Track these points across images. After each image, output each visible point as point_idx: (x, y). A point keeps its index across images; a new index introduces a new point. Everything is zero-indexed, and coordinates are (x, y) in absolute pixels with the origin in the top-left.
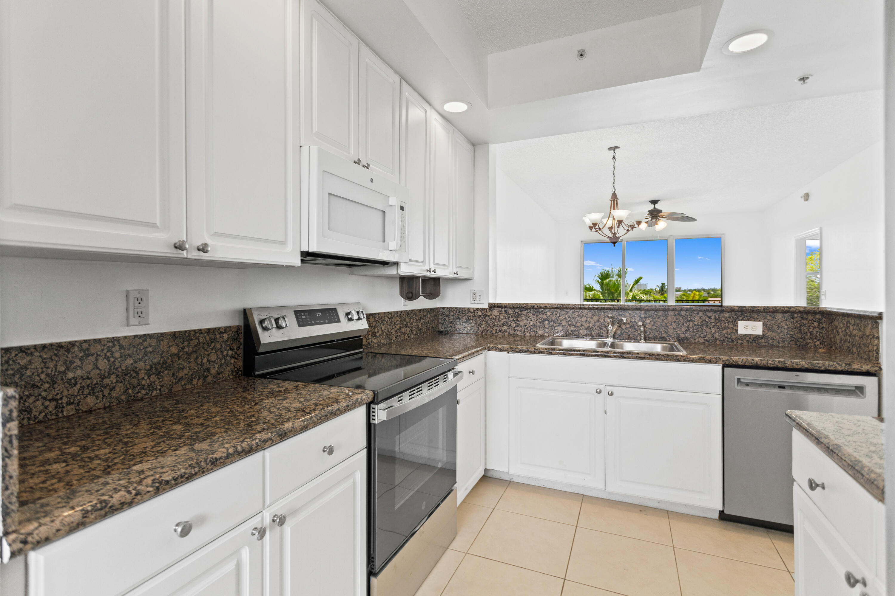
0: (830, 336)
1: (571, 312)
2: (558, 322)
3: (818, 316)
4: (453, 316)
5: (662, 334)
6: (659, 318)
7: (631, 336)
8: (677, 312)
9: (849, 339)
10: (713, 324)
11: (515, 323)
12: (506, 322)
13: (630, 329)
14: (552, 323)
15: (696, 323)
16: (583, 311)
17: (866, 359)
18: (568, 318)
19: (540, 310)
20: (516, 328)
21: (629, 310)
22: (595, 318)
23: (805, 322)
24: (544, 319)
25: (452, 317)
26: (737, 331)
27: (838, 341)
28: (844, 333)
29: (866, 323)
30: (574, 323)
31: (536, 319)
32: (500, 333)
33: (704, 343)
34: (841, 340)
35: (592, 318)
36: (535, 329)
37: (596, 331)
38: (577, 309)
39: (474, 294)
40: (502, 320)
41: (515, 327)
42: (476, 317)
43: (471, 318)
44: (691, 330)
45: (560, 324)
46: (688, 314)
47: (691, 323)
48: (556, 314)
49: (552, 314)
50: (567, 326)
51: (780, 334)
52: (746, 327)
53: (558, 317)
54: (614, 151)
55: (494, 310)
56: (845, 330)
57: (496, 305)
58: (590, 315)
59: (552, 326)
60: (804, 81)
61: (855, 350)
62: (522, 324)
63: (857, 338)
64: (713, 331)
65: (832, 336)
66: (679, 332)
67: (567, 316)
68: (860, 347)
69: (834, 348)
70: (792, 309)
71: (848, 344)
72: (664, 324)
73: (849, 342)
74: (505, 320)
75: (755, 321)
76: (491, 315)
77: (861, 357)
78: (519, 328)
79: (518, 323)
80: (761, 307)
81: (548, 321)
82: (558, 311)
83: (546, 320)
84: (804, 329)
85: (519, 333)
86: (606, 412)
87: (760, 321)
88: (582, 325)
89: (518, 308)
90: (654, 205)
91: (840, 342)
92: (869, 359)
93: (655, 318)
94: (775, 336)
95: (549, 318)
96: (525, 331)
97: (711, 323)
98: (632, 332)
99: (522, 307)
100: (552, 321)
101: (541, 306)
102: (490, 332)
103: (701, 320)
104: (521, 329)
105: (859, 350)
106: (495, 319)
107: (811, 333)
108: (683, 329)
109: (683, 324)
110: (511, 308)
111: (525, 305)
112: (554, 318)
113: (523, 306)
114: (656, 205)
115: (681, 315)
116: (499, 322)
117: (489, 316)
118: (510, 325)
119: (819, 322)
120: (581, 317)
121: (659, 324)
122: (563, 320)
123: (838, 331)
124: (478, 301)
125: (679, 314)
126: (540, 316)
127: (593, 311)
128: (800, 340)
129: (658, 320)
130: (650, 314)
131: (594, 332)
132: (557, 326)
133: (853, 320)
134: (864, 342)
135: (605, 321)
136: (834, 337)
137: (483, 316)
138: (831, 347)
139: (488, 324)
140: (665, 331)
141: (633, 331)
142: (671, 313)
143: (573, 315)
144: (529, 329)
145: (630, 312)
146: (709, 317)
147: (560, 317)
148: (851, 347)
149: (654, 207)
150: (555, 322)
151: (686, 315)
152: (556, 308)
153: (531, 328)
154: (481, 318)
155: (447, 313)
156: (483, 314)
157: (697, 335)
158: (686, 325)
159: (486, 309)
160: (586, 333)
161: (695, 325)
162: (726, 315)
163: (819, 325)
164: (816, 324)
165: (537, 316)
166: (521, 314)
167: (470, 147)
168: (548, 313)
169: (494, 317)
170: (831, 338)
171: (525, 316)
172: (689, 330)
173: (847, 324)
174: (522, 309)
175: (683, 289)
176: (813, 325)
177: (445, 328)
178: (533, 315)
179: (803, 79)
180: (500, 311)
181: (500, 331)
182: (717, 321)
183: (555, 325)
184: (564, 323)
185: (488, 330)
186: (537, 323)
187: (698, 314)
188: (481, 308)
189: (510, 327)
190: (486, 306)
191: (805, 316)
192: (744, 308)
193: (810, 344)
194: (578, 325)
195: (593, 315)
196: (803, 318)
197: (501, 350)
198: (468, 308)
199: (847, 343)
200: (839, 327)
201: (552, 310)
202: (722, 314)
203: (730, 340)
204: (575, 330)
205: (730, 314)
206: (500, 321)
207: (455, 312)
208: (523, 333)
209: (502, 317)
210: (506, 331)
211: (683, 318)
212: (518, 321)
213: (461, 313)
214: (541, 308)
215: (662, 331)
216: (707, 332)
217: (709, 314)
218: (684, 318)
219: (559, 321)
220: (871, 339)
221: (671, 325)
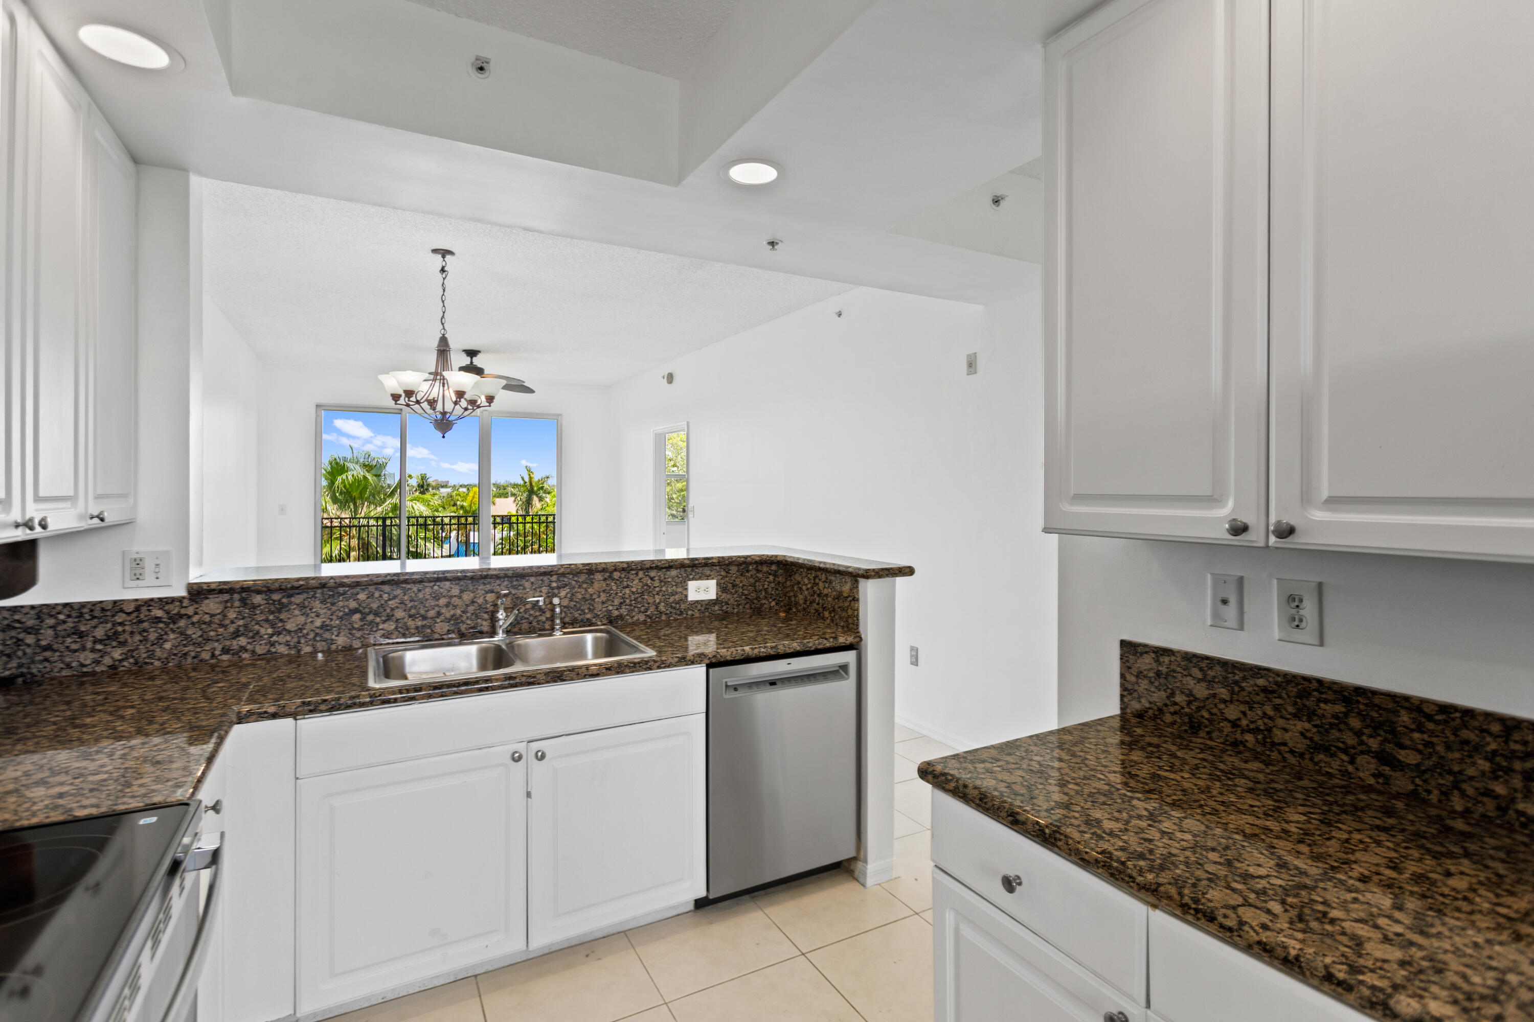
0: (788, 595)
1: (415, 589)
2: (384, 614)
3: (774, 567)
4: (53, 627)
5: (585, 613)
6: (580, 587)
7: (534, 624)
8: (608, 574)
9: (817, 599)
10: (657, 589)
11: (273, 626)
12: (245, 626)
13: (532, 612)
14: (370, 617)
15: (634, 590)
16: (442, 586)
17: (843, 627)
18: (407, 602)
19: (341, 590)
20: (275, 638)
21: (532, 576)
22: (467, 597)
23: (760, 575)
24: (350, 610)
25: (50, 632)
26: (686, 596)
27: (801, 602)
28: (810, 591)
29: (844, 580)
30: (422, 612)
31: (329, 612)
32: (225, 657)
33: (645, 622)
34: (806, 601)
35: (460, 597)
36: (327, 635)
37: (469, 622)
38: (430, 580)
39: (138, 563)
40: (232, 622)
41: (272, 636)
42: (145, 625)
43: (128, 628)
44: (628, 601)
45: (389, 618)
46: (623, 576)
47: (627, 591)
48: (381, 596)
49: (371, 596)
50: (406, 620)
51: (735, 596)
52: (697, 590)
53: (386, 602)
54: (444, 257)
55: (207, 601)
56: (812, 587)
57: (213, 586)
58: (456, 591)
59: (372, 622)
60: (773, 246)
61: (826, 614)
62: (290, 626)
63: (829, 599)
64: (658, 601)
65: (792, 594)
66: (611, 608)
67: (406, 598)
68: (834, 611)
69: (794, 610)
70: (749, 559)
71: (817, 607)
72: (588, 596)
73: (818, 604)
74: (241, 622)
75: (708, 579)
76: (196, 613)
77: (837, 624)
78: (282, 639)
79: (280, 625)
80: (715, 558)
81: (360, 612)
82: (386, 588)
83: (356, 611)
84: (759, 586)
85: (282, 649)
86: (529, 795)
87: (713, 579)
88: (439, 614)
89: (281, 589)
90: (472, 358)
91: (805, 603)
92: (848, 627)
93: (574, 588)
94: (729, 600)
95: (364, 605)
96: (299, 642)
97: (655, 587)
98: (536, 617)
99: (293, 588)
100: (370, 612)
101: (345, 580)
102: (194, 657)
103: (641, 584)
104: (288, 638)
105: (832, 615)
106: (209, 624)
107: (766, 590)
108: (617, 602)
109: (616, 594)
110: (259, 592)
111: (301, 583)
112: (374, 606)
113: (296, 584)
114: (474, 359)
115: (614, 579)
116: (221, 630)
117: (189, 617)
118: (258, 633)
119: (775, 576)
120: (436, 598)
121: (580, 596)
122: (397, 607)
123: (801, 589)
124: (149, 578)
125: (611, 577)
126: (341, 604)
127: (462, 583)
128: (755, 601)
129: (579, 590)
130: (566, 580)
131: (465, 626)
132: (384, 622)
133: (823, 575)
134: (841, 604)
135: (486, 601)
136: (795, 596)
137: (170, 618)
138: (790, 609)
139: (187, 637)
140: (589, 609)
141: (538, 614)
142: (598, 576)
143: (421, 595)
144: (312, 636)
145: (532, 579)
146: (652, 579)
147: (390, 602)
148: (821, 610)
149: (472, 362)
150: (377, 614)
151: (620, 577)
152: (383, 583)
153: (317, 634)
154: (161, 625)
155: (30, 623)
156: (168, 613)
157: (636, 609)
158: (620, 594)
159: (180, 600)
160: (448, 628)
161: (633, 593)
162: (674, 573)
163: (774, 579)
164: (771, 578)
165: (333, 604)
166: (290, 603)
167: (130, 165)
168: (362, 596)
169: (207, 618)
170: (789, 597)
171: (302, 606)
172: (625, 602)
173: (814, 580)
174: (291, 592)
175: (451, 483)
176: (768, 580)
177: (20, 666)
178: (321, 603)
179: (772, 244)
180: (227, 602)
181: (226, 651)
182: (663, 584)
183: (378, 620)
184: (400, 614)
185: (185, 654)
186: (331, 620)
187: (637, 574)
188: (160, 599)
189: (257, 638)
190: (183, 593)
191: (760, 568)
192: (697, 562)
193: (765, 606)
194: (432, 613)
195: (462, 591)
196: (758, 571)
197: (274, 716)
198: (115, 602)
199: (815, 605)
200: (802, 582)
201: (372, 588)
202: (668, 573)
203: (678, 613)
204: (423, 626)
205: (678, 571)
206: (225, 626)
207: (62, 617)
208: (295, 647)
209: (232, 615)
210: (243, 649)
211: (616, 583)
212: (281, 620)
213: (87, 617)
214: (343, 586)
215: (585, 607)
216: (649, 604)
217: (653, 573)
218: (618, 582)
219: (388, 611)
220: (851, 601)
221: (599, 596)
